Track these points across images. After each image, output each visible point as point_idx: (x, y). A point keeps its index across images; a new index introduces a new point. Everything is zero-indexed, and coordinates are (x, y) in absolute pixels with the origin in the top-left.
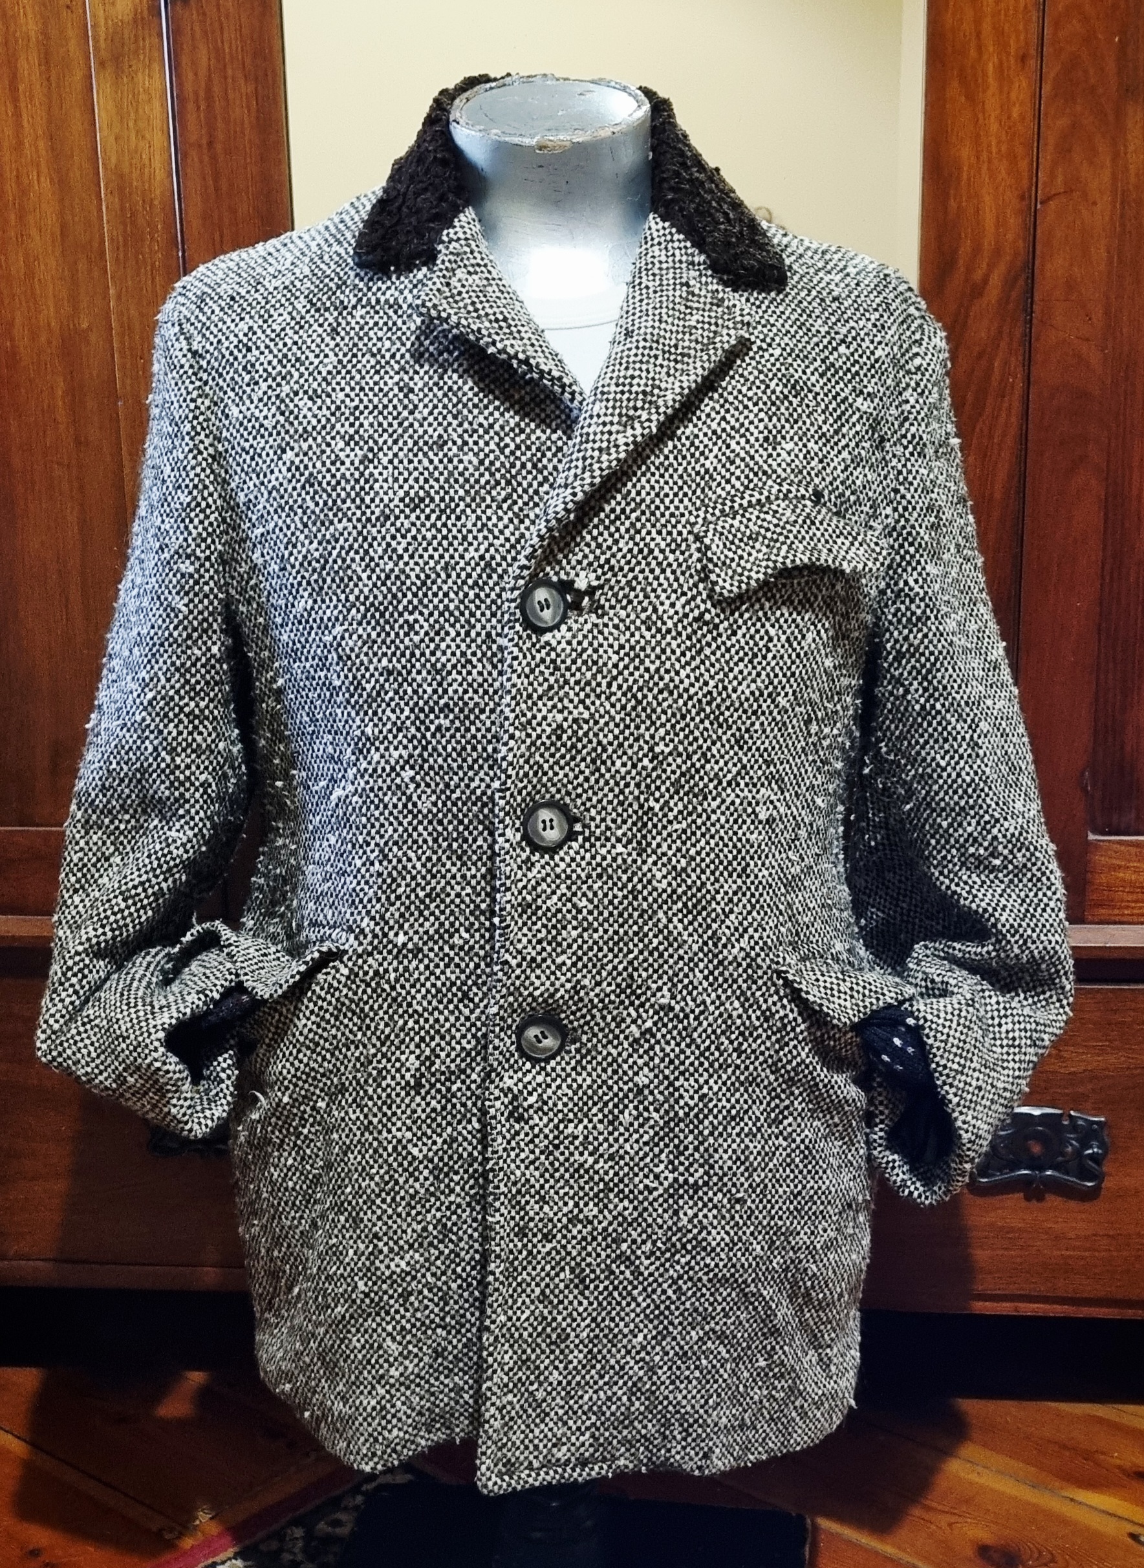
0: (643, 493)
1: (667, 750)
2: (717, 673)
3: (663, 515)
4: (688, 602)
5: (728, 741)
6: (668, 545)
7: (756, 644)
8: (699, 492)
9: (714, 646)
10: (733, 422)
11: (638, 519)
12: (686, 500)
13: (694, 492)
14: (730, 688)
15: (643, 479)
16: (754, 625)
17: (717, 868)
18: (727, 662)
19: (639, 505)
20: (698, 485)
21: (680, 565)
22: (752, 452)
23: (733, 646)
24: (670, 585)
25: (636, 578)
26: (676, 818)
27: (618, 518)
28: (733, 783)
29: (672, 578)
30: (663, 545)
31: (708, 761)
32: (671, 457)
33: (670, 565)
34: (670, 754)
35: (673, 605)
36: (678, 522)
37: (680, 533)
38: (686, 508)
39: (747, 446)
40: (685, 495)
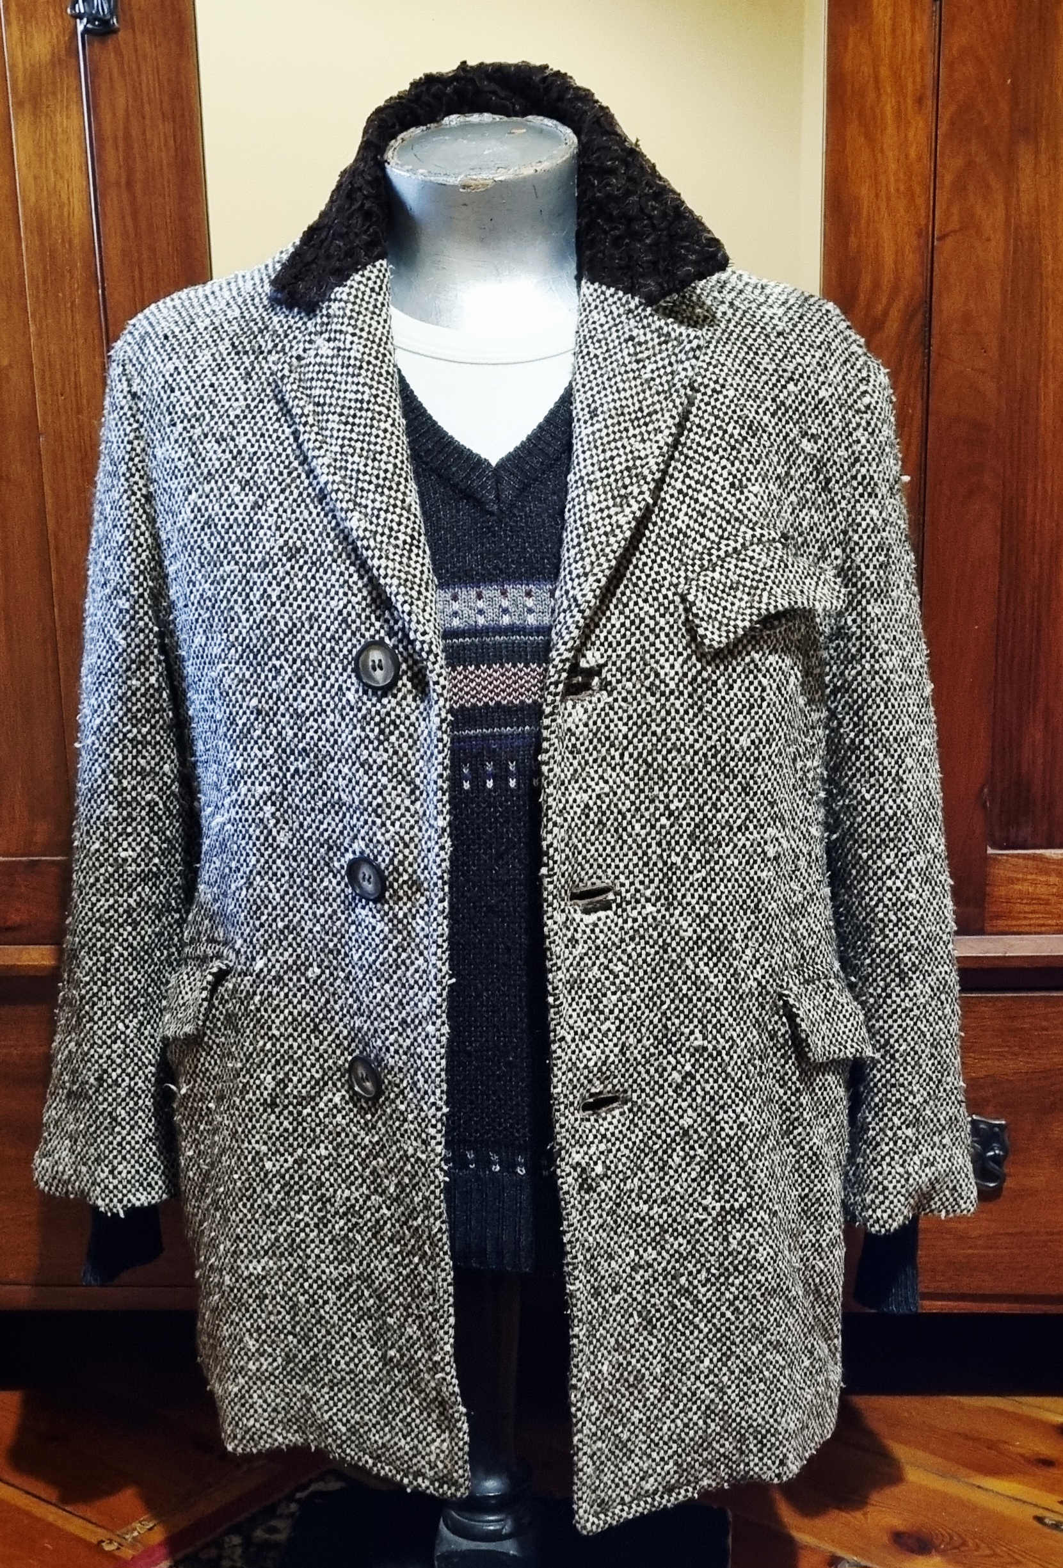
3: (645, 583)
4: (685, 662)
5: (736, 789)
6: (657, 610)
7: (752, 695)
9: (715, 701)
12: (665, 563)
14: (733, 740)
16: (748, 677)
17: (735, 909)
21: (672, 627)
22: (721, 501)
24: (667, 648)
25: (634, 649)
26: (696, 867)
28: (744, 828)
29: (667, 641)
30: (652, 612)
33: (662, 629)
34: (685, 808)
36: (661, 586)
38: (666, 571)
39: (715, 497)
40: (663, 559)
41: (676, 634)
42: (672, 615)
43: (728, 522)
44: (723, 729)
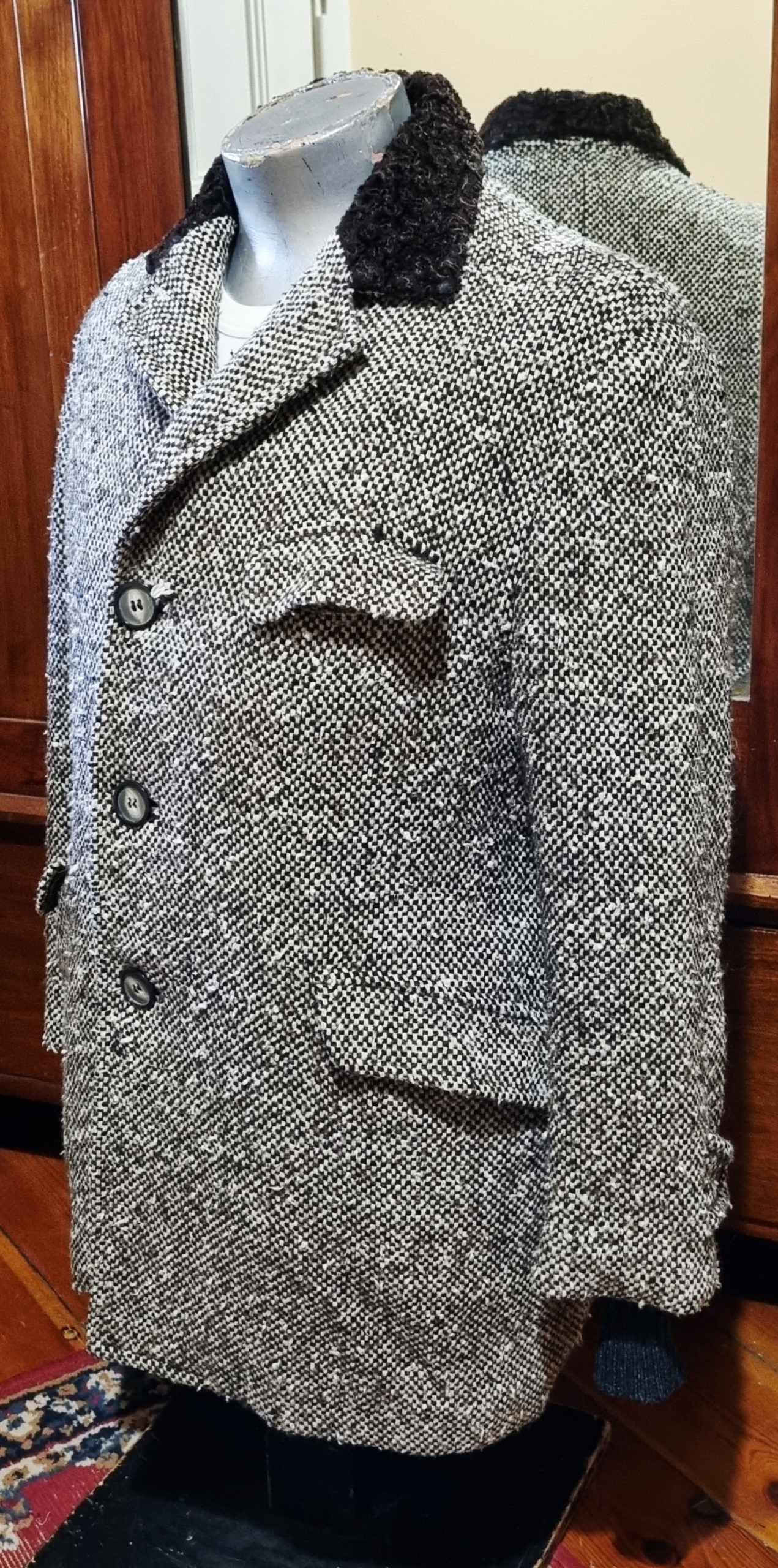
0: (212, 511)
1: (212, 759)
2: (256, 694)
3: (227, 534)
4: (236, 622)
5: (270, 760)
6: (226, 565)
7: (298, 672)
8: (265, 515)
9: (255, 667)
10: (317, 447)
11: (205, 537)
12: (250, 522)
13: (260, 515)
14: (268, 710)
15: (214, 499)
16: (297, 652)
17: (259, 877)
18: (267, 685)
19: (207, 523)
20: (266, 508)
21: (234, 585)
22: (326, 479)
23: (273, 670)
24: (224, 603)
25: (199, 592)
26: (223, 822)
27: (188, 534)
28: (276, 801)
29: (226, 596)
30: (222, 564)
31: (250, 776)
32: (245, 478)
33: (225, 584)
34: (215, 762)
35: (224, 622)
36: (239, 543)
37: (238, 554)
38: (249, 530)
39: (323, 473)
40: (251, 517)
41: (236, 593)
42: (238, 574)
43: (324, 503)
44: (260, 696)
